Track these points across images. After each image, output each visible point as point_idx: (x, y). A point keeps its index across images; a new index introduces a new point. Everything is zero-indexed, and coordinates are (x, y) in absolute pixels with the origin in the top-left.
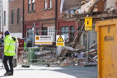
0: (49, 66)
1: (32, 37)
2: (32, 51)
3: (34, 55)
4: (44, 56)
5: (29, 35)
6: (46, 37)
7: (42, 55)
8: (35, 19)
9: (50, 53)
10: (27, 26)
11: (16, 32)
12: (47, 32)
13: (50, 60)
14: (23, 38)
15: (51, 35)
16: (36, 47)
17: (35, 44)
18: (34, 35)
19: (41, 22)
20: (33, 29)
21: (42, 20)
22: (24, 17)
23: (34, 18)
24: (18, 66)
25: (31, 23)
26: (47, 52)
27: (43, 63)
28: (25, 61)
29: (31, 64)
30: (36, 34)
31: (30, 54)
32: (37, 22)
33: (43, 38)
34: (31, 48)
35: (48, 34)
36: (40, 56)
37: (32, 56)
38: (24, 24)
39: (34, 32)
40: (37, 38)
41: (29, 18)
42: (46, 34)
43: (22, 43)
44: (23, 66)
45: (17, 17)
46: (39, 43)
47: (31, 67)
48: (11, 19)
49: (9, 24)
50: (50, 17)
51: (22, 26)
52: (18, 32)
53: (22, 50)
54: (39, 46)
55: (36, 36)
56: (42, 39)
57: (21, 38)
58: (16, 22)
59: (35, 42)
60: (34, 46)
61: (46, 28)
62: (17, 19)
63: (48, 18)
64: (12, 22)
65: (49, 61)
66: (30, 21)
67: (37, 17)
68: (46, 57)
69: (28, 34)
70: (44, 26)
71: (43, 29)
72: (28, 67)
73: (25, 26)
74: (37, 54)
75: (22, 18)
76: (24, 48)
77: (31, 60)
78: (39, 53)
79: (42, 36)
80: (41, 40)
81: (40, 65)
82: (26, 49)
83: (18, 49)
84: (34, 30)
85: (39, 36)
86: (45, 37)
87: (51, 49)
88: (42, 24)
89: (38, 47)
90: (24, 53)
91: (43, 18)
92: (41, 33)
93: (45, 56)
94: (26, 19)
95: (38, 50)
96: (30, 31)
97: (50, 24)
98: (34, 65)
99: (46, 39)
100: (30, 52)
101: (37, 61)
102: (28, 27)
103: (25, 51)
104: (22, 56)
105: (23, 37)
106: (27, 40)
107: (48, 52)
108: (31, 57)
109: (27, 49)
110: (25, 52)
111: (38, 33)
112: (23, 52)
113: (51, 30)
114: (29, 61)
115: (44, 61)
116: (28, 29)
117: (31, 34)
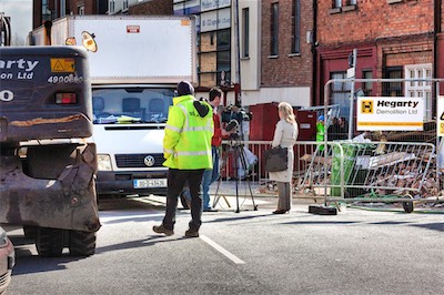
0: (408, 209)
1: (347, 102)
2: (348, 154)
3: (354, 170)
4: (390, 173)
5: (337, 97)
6: (400, 104)
7: (386, 168)
8: (359, 36)
9: (413, 161)
10: (327, 63)
11: (286, 84)
12: (402, 84)
13: (412, 189)
14: (314, 108)
15: (416, 94)
16: (360, 140)
17: (359, 128)
18: (355, 94)
19: (380, 47)
20: (351, 72)
21: (385, 41)
22: (319, 28)
23: (355, 33)
24: (294, 208)
25: (342, 52)
26: (402, 157)
27: (386, 199)
28: (320, 191)
29: (343, 201)
30: (361, 92)
31: (339, 164)
32: (367, 47)
33: (389, 108)
34: (342, 141)
35: (406, 92)
36: (378, 172)
37: (346, 174)
38: (319, 53)
39: (353, 84)
40: (368, 107)
41: (335, 31)
42: (400, 93)
43: (308, 126)
44: (313, 210)
45: (290, 27)
46: (373, 124)
47: (345, 212)
48: (268, 37)
49: (262, 54)
50: (413, 29)
51: (309, 61)
52: (294, 85)
53: (310, 150)
54: (371, 135)
55: (360, 100)
56: (384, 108)
57: (306, 105)
58: (288, 49)
59: (359, 120)
60: (353, 137)
61: (400, 71)
62: (289, 36)
63: (407, 32)
64: (271, 46)
65: (411, 192)
66: (340, 43)
67: (367, 30)
68: (400, 177)
69: (331, 92)
70: (391, 62)
71: (387, 72)
72: (333, 212)
73: (322, 61)
74: (364, 168)
75: (309, 34)
76: (319, 143)
77: (343, 186)
79: (386, 99)
80: (383, 112)
81: (378, 205)
82: (326, 148)
83: (295, 147)
84: (356, 76)
85: (375, 100)
86: (394, 105)
87: (417, 147)
88: (385, 56)
89: (368, 141)
90: (315, 163)
91: (387, 32)
92: (380, 89)
93: (397, 172)
94: (326, 37)
95: (370, 152)
96: (337, 80)
97: (413, 55)
98: (354, 206)
99: (398, 112)
100: (338, 156)
101: (362, 192)
102: (329, 66)
103: (321, 154)
104: (309, 173)
105: (314, 104)
106: (329, 113)
107: (408, 158)
108: (343, 174)
109: (329, 147)
110: (319, 159)
111: (369, 87)
112: (313, 157)
113: (416, 78)
114: (336, 193)
115: (389, 192)
116: (331, 74)
117: (344, 91)
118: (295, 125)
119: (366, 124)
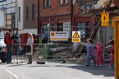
0: (64, 62)
1: (48, 33)
2: (48, 47)
3: (49, 52)
4: (59, 52)
5: (45, 31)
6: (62, 33)
7: (58, 51)
8: (51, 14)
9: (65, 49)
10: (42, 22)
11: (31, 28)
12: (63, 28)
13: (65, 57)
14: (38, 35)
15: (66, 31)
16: (51, 43)
17: (51, 40)
18: (50, 31)
19: (56, 18)
20: (48, 25)
21: (58, 16)
22: (40, 13)
24: (33, 62)
25: (46, 19)
26: (63, 48)
27: (58, 60)
28: (40, 57)
29: (46, 60)
30: (51, 30)
31: (45, 50)
32: (53, 18)
33: (59, 34)
34: (46, 44)
35: (64, 30)
36: (56, 52)
37: (47, 53)
38: (40, 20)
39: (49, 28)
40: (53, 34)
41: (44, 13)
42: (62, 30)
43: (37, 40)
44: (38, 63)
45: (32, 13)
46: (54, 39)
47: (47, 63)
48: (26, 15)
49: (24, 20)
50: (66, 13)
51: (37, 21)
52: (33, 28)
53: (37, 46)
54: (54, 42)
56: (57, 35)
57: (36, 34)
58: (31, 18)
59: (50, 38)
60: (49, 43)
61: (62, 24)
62: (32, 15)
63: (64, 14)
64: (26, 18)
65: (65, 58)
66: (45, 17)
67: (53, 13)
68: (62, 53)
69: (43, 30)
70: (60, 22)
71: (58, 25)
72: (44, 63)
73: (41, 22)
74: (52, 51)
75: (37, 14)
76: (40, 44)
77: (46, 56)
78: (55, 49)
79: (58, 32)
81: (56, 61)
82: (41, 45)
83: (33, 46)
84: (50, 26)
85: (55, 32)
86: (60, 33)
87: (67, 45)
88: (58, 20)
89: (53, 44)
90: (39, 50)
91: (58, 14)
92: (57, 29)
93: (61, 52)
94: (42, 15)
95: (53, 47)
96: (45, 27)
97: (66, 20)
98: (49, 62)
99: (61, 35)
100: (45, 48)
101: (52, 58)
102: (43, 23)
103: (40, 47)
104: (37, 53)
105: (38, 33)
106: (43, 36)
107: (64, 48)
109: (42, 45)
110: (40, 49)
111: (54, 29)
112: (38, 48)
113: (66, 26)
114: (44, 58)
115: (59, 58)
116: (43, 25)
117: (47, 30)
118: (33, 39)
119: (53, 39)
